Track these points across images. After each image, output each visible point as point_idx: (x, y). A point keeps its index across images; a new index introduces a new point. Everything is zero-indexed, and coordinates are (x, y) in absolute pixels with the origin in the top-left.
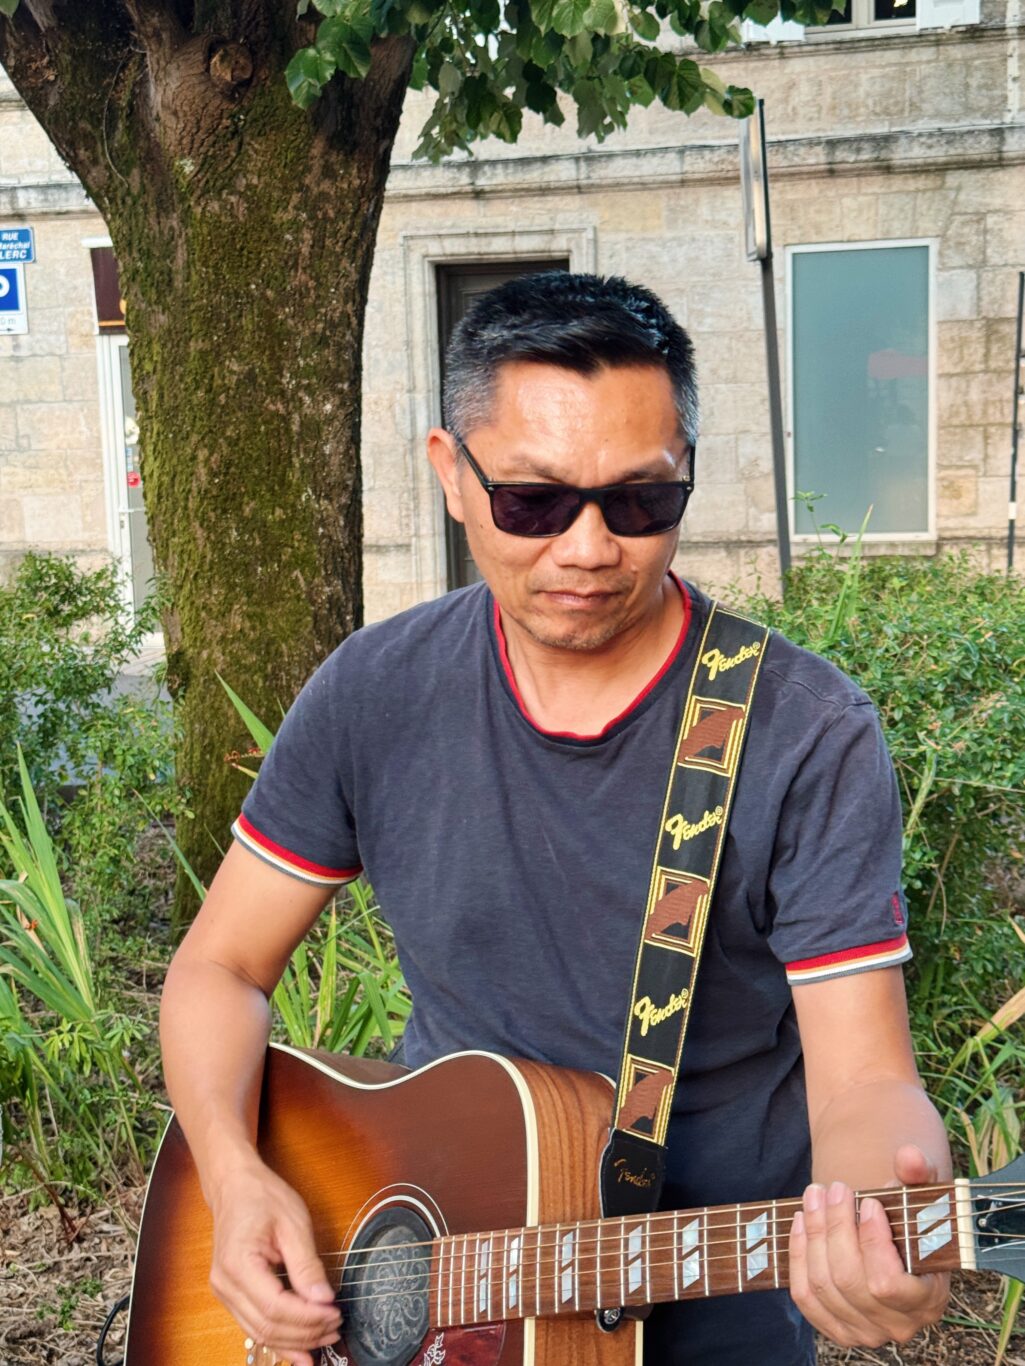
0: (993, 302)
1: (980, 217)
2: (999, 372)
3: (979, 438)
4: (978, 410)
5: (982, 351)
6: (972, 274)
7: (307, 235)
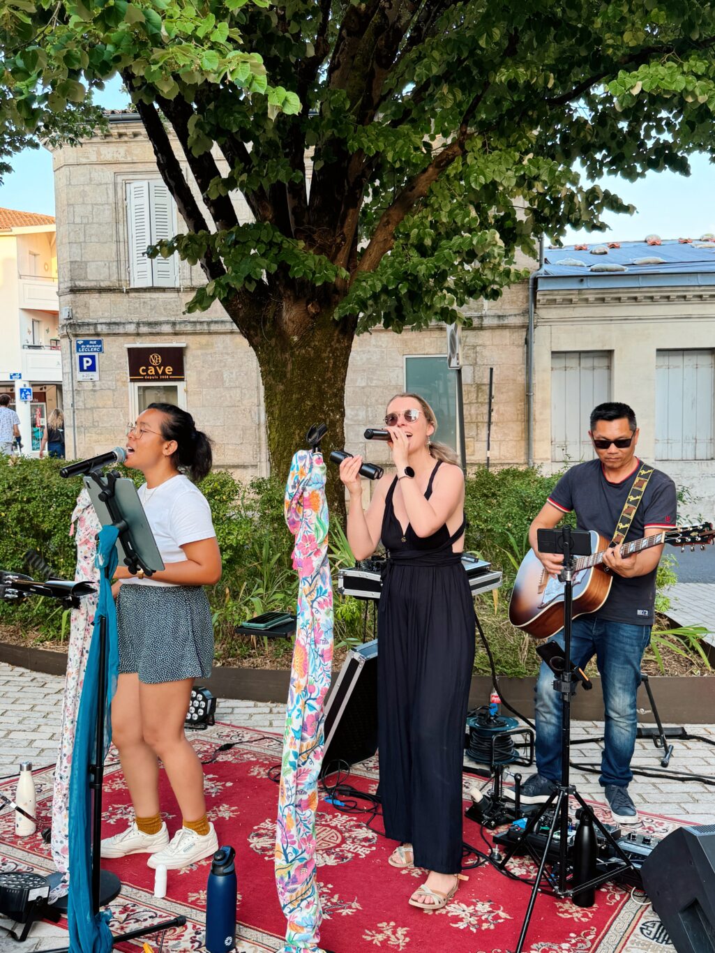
0: (479, 378)
1: (474, 347)
2: (482, 403)
3: (475, 427)
4: (474, 417)
5: (475, 395)
6: (472, 367)
7: (331, 361)
